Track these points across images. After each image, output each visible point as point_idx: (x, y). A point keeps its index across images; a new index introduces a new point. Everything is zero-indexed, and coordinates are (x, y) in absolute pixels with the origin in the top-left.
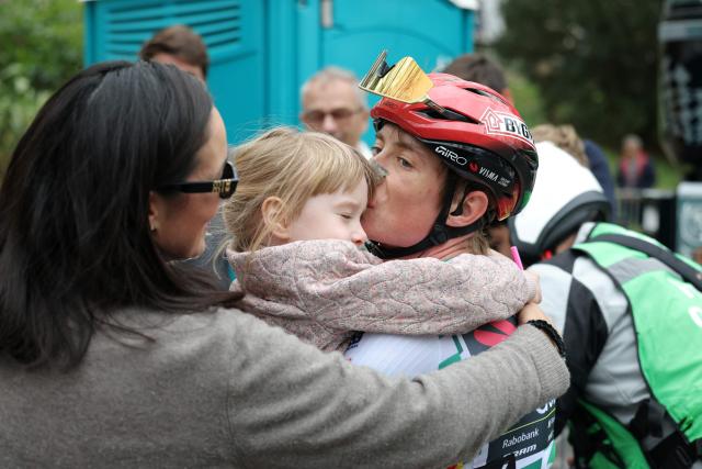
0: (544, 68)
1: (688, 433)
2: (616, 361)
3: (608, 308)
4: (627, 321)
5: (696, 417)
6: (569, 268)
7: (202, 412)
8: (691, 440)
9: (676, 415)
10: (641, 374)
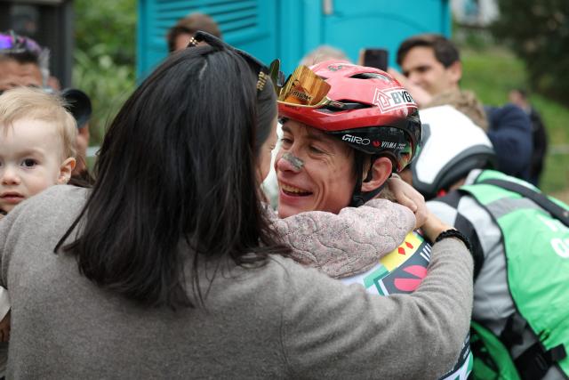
0: (531, 46)
1: (545, 343)
2: (489, 282)
3: (485, 237)
4: (500, 248)
5: (552, 330)
6: (454, 205)
7: (260, 339)
8: (548, 348)
9: (536, 327)
10: (509, 293)
